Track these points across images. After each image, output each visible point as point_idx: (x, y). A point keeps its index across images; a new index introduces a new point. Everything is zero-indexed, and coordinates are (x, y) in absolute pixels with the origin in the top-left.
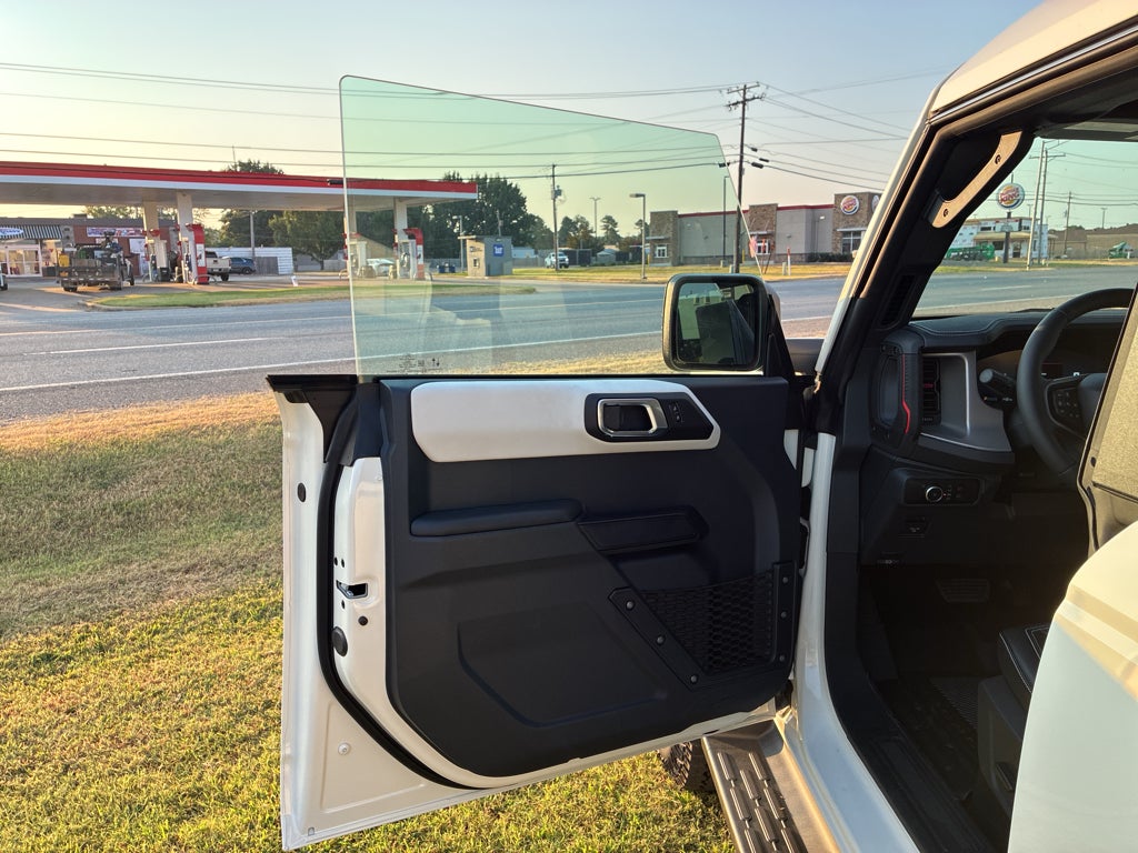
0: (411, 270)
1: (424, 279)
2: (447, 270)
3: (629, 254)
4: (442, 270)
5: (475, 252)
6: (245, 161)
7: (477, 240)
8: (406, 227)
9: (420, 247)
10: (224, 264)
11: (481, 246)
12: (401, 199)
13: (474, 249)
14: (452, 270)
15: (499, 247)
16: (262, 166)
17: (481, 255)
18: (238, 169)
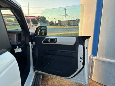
3: (57, 25)
8: (31, 21)
10: (11, 24)
11: (40, 23)
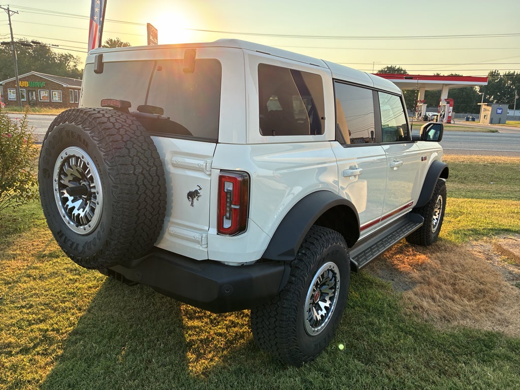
0: (445, 119)
1: (450, 123)
2: (470, 119)
4: (468, 119)
5: (486, 111)
6: (390, 66)
7: (488, 105)
8: (447, 98)
9: (451, 108)
11: (490, 108)
12: (446, 85)
13: (485, 110)
14: (473, 120)
15: (500, 109)
16: (397, 68)
17: (489, 113)
18: (386, 70)
